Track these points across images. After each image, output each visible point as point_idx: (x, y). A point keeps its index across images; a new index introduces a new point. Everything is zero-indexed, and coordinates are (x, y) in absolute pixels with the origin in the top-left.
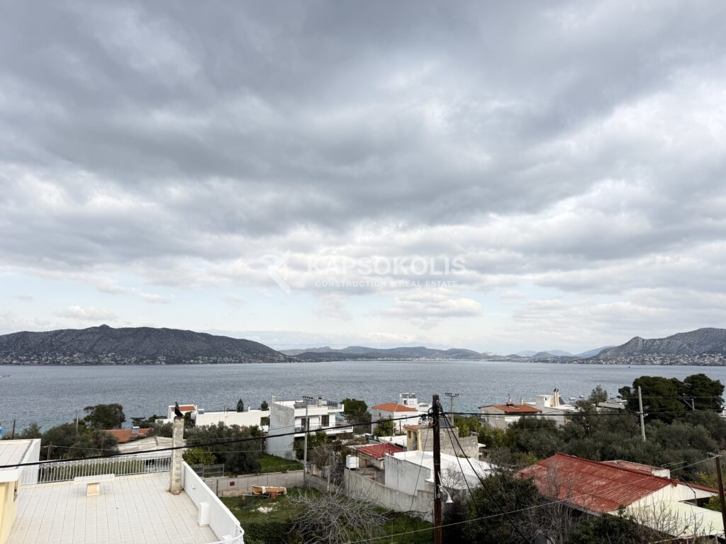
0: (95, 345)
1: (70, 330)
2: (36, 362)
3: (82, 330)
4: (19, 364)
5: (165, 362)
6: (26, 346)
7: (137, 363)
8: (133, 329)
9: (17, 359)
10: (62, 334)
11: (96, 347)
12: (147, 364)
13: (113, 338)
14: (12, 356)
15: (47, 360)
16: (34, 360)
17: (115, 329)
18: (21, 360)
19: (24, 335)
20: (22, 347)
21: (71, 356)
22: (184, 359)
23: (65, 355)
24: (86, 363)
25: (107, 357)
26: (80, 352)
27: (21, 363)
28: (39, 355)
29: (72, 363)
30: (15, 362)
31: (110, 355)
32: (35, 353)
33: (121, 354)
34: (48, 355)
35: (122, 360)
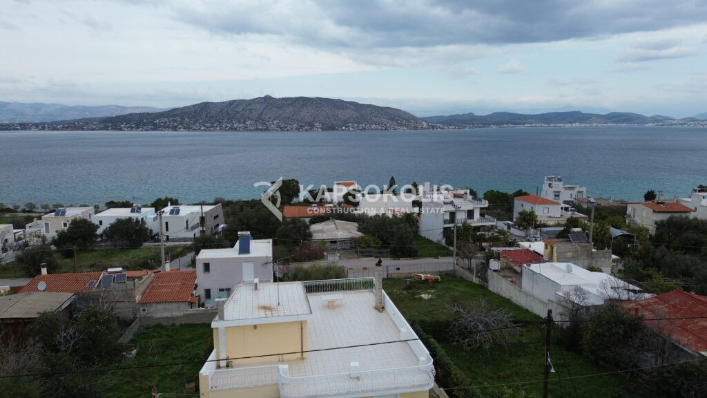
0: (262, 114)
1: (241, 100)
2: (218, 128)
3: (251, 100)
4: (206, 130)
5: (322, 129)
6: (209, 115)
7: (297, 129)
8: (292, 98)
9: (204, 126)
10: (235, 104)
11: (263, 116)
12: (307, 130)
13: (276, 107)
14: (200, 123)
15: (226, 127)
16: (217, 127)
17: (277, 99)
18: (207, 127)
19: (206, 106)
20: (206, 116)
21: (244, 123)
22: (337, 126)
23: (239, 122)
24: (257, 129)
25: (273, 124)
26: (251, 120)
27: (207, 129)
28: (220, 123)
29: (246, 129)
30: (202, 128)
31: (275, 122)
32: (216, 121)
33: (284, 122)
34: (226, 122)
35: (286, 127)
